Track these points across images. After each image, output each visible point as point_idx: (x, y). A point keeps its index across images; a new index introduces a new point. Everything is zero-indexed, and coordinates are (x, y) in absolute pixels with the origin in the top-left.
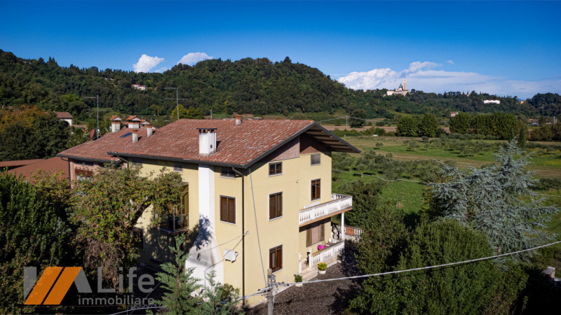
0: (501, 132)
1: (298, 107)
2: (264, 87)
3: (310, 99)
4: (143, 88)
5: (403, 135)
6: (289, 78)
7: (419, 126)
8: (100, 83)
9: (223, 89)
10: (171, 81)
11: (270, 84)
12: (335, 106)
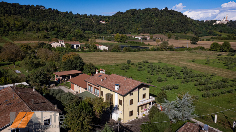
1: (170, 30)
3: (176, 27)
6: (166, 17)
7: (221, 47)
8: (88, 21)
9: (137, 22)
11: (158, 20)
12: (188, 30)
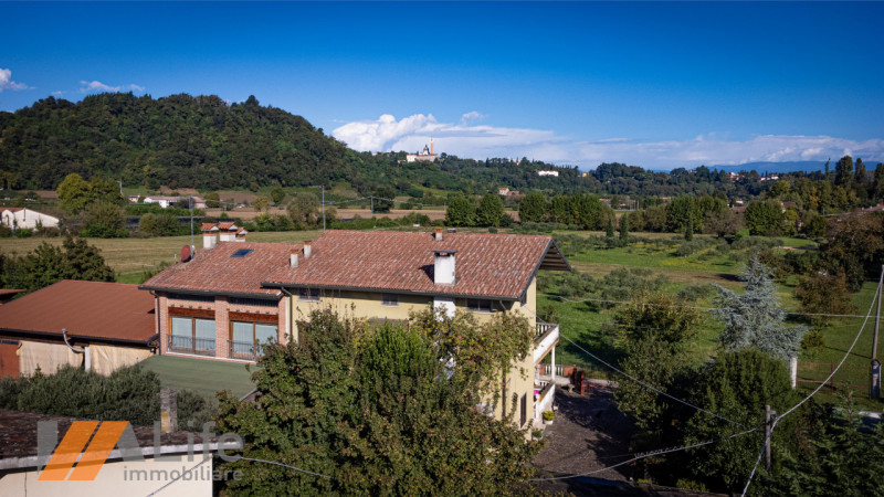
0: (584, 219)
1: (274, 177)
2: (213, 143)
3: (295, 166)
5: (455, 225)
6: (255, 130)
7: (478, 211)
9: (138, 145)
10: (33, 128)
11: (225, 138)
12: (334, 177)
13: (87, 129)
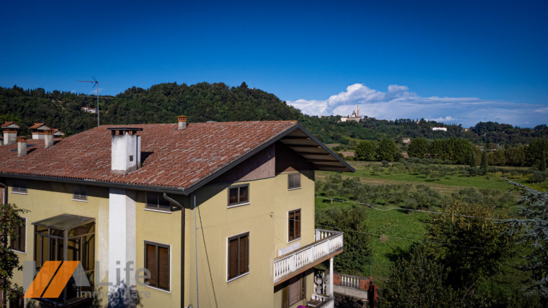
0: (457, 156)
2: (220, 111)
4: (93, 111)
5: (361, 160)
7: (378, 151)
8: (46, 105)
9: (178, 113)
10: (124, 105)
13: (151, 104)
